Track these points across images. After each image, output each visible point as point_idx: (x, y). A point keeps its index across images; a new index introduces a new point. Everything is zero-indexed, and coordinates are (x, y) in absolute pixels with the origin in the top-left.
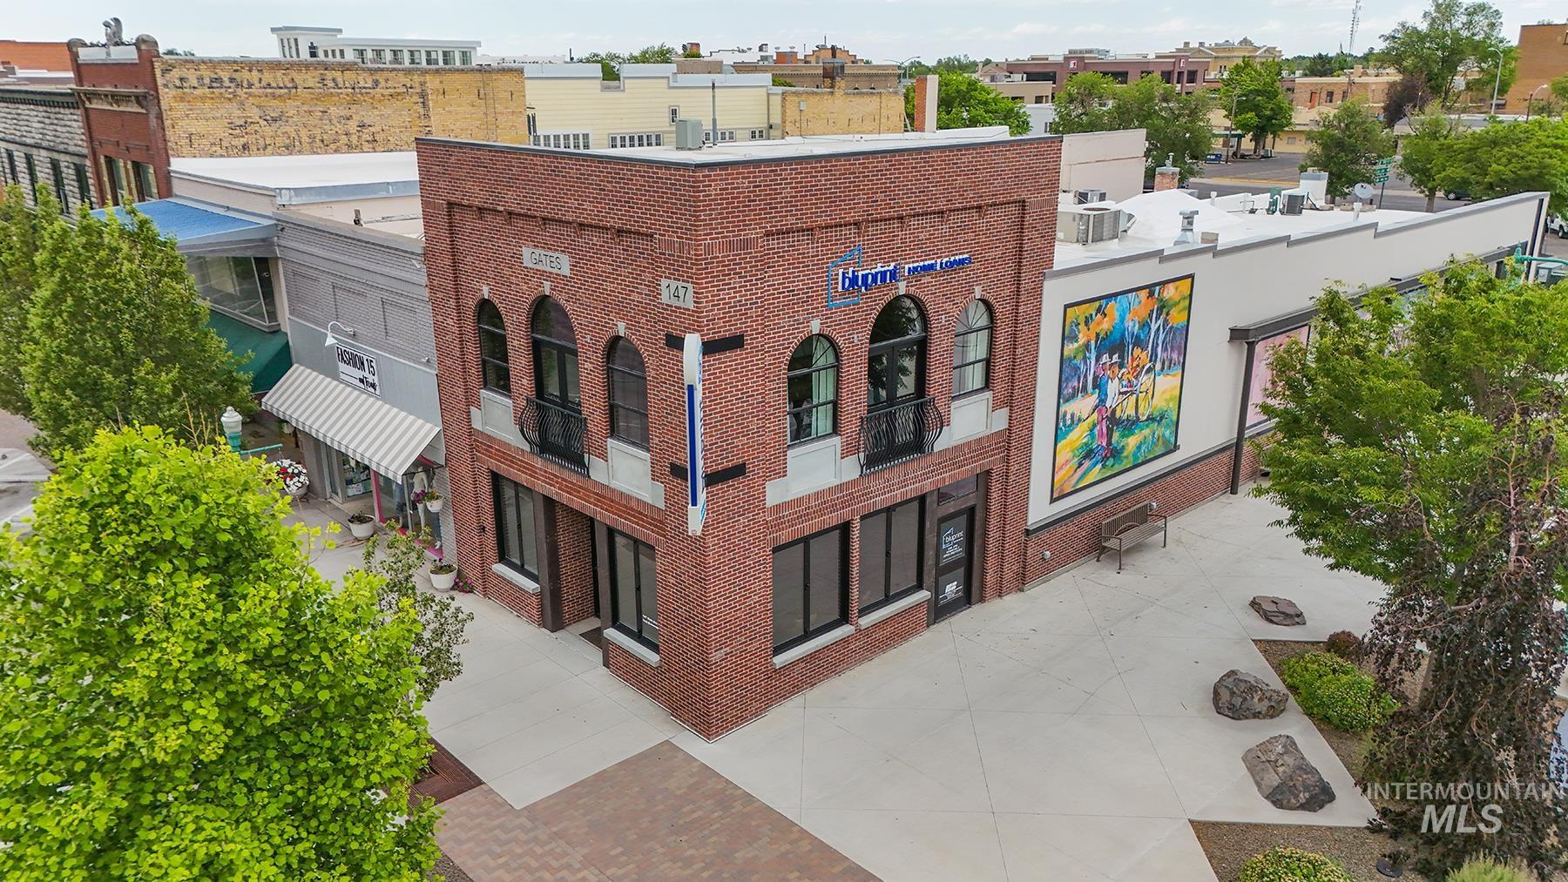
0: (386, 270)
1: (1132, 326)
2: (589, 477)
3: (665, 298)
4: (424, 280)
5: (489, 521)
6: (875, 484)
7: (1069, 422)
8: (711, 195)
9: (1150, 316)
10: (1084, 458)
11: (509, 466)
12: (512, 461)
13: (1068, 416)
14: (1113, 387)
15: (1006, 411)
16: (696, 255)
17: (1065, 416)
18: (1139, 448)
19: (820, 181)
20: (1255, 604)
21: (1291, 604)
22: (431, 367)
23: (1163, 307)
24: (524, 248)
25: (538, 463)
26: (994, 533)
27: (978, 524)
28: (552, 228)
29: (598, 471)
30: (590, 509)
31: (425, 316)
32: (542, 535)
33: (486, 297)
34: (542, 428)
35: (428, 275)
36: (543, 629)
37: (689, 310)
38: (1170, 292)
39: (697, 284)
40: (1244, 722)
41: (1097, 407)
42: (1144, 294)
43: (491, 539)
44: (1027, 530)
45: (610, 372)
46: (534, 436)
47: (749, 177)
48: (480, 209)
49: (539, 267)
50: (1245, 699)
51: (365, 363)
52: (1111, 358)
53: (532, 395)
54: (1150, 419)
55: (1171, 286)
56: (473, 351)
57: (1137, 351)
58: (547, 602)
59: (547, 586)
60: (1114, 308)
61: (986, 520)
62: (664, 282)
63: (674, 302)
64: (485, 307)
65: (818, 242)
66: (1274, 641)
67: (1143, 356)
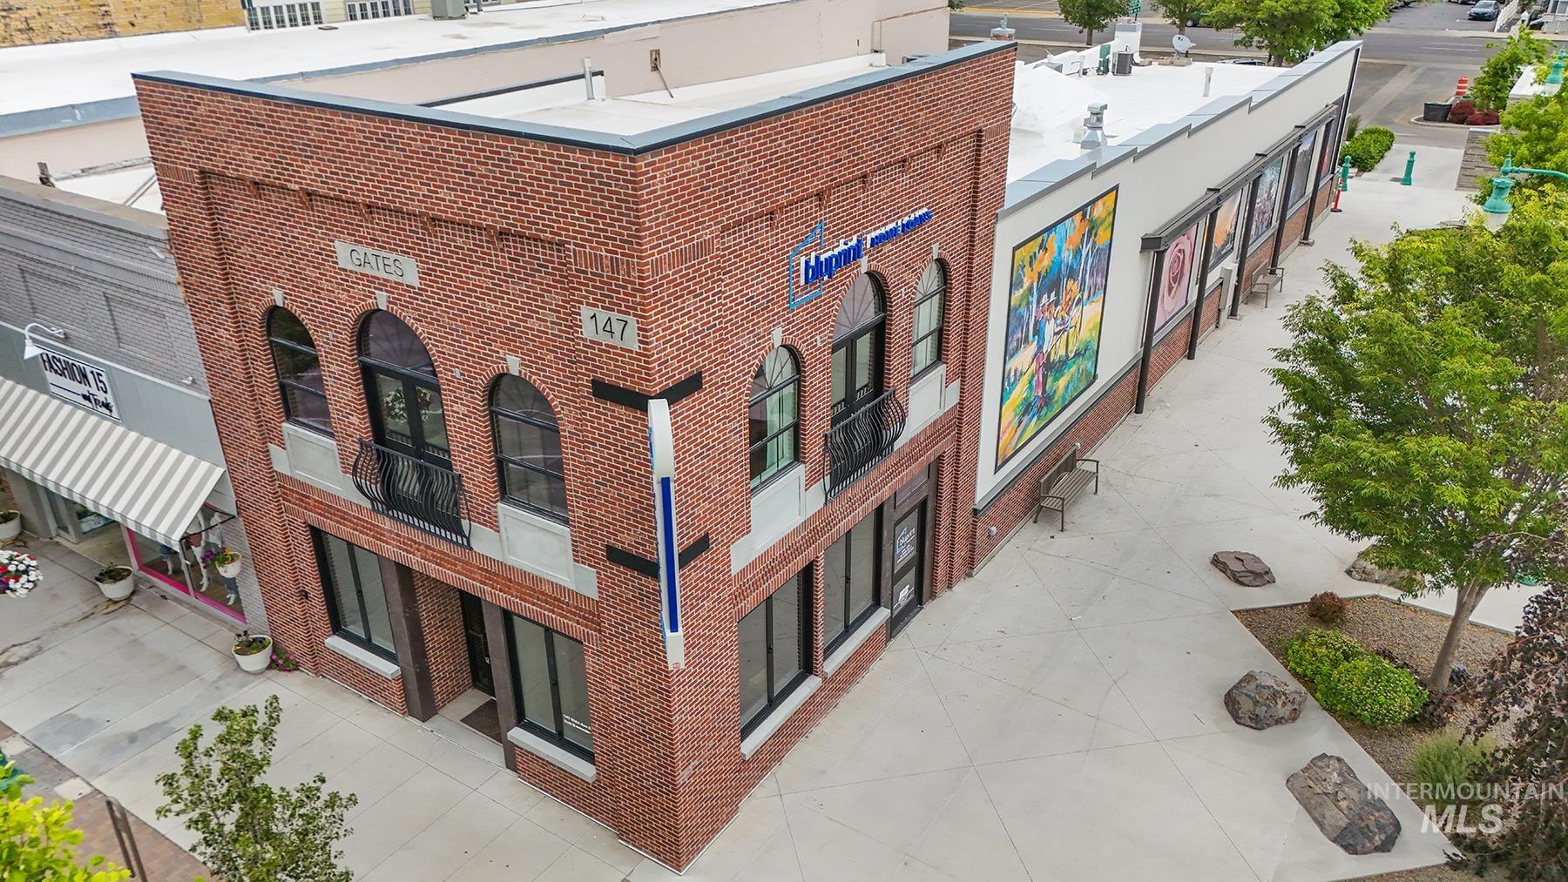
0: (108, 257)
1: (1067, 256)
2: (471, 549)
3: (588, 331)
4: (175, 276)
5: (314, 587)
6: (838, 506)
7: (1012, 380)
8: (655, 191)
9: (1082, 241)
10: (1023, 415)
11: (337, 522)
12: (343, 517)
13: (1012, 373)
14: (1050, 328)
15: (958, 382)
16: (640, 278)
17: (1009, 373)
18: (1067, 388)
19: (780, 145)
20: (1216, 561)
21: (1257, 560)
22: (199, 390)
23: (1093, 228)
24: (337, 243)
25: (387, 524)
26: (945, 522)
27: (929, 516)
28: (381, 221)
29: (484, 542)
30: (473, 586)
31: (182, 325)
32: (398, 608)
33: (280, 304)
34: (388, 479)
35: (180, 268)
36: (410, 719)
37: (631, 352)
38: (1099, 211)
39: (645, 318)
40: (1268, 731)
41: (1035, 355)
42: (1078, 217)
43: (318, 604)
44: (975, 510)
45: (493, 417)
46: (376, 490)
47: (700, 156)
48: (256, 183)
49: (367, 270)
50: (1269, 707)
51: (90, 377)
52: (1049, 297)
53: (368, 437)
54: (1078, 354)
55: (1100, 203)
56: (264, 373)
57: (1070, 283)
58: (413, 685)
59: (412, 670)
60: (1054, 240)
61: (937, 509)
62: (586, 311)
63: (604, 338)
64: (277, 319)
65: (777, 228)
66: (1254, 610)
67: (1073, 286)
